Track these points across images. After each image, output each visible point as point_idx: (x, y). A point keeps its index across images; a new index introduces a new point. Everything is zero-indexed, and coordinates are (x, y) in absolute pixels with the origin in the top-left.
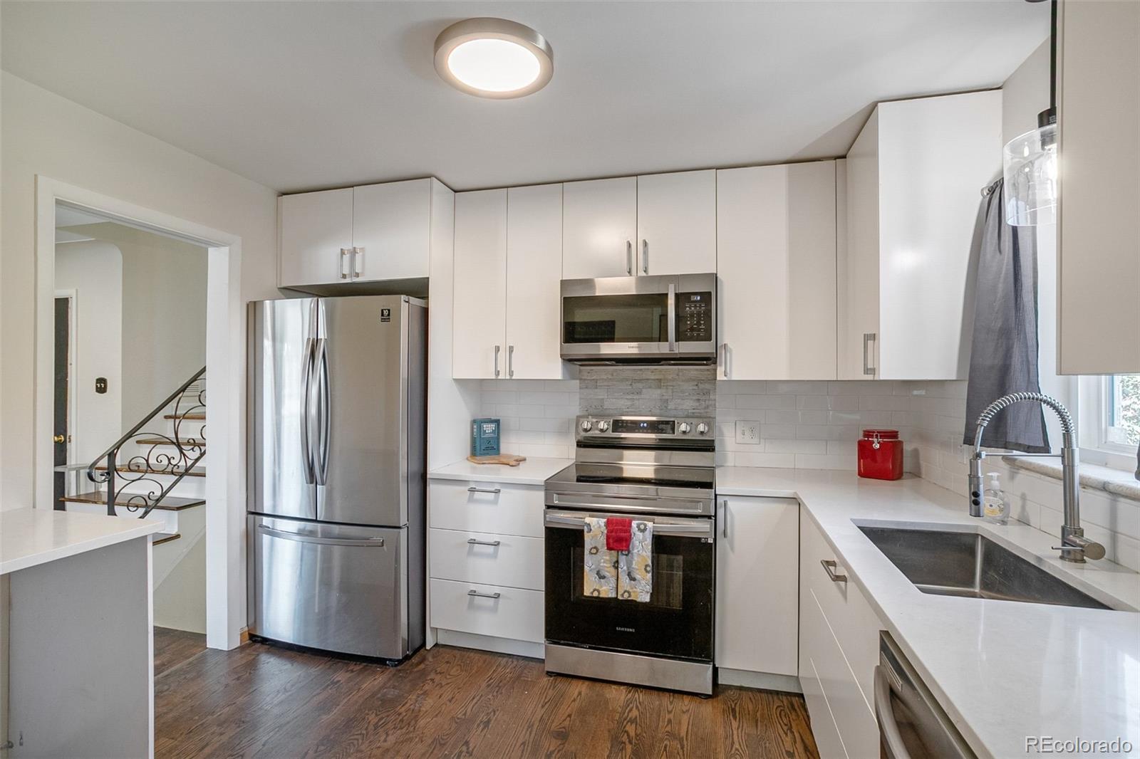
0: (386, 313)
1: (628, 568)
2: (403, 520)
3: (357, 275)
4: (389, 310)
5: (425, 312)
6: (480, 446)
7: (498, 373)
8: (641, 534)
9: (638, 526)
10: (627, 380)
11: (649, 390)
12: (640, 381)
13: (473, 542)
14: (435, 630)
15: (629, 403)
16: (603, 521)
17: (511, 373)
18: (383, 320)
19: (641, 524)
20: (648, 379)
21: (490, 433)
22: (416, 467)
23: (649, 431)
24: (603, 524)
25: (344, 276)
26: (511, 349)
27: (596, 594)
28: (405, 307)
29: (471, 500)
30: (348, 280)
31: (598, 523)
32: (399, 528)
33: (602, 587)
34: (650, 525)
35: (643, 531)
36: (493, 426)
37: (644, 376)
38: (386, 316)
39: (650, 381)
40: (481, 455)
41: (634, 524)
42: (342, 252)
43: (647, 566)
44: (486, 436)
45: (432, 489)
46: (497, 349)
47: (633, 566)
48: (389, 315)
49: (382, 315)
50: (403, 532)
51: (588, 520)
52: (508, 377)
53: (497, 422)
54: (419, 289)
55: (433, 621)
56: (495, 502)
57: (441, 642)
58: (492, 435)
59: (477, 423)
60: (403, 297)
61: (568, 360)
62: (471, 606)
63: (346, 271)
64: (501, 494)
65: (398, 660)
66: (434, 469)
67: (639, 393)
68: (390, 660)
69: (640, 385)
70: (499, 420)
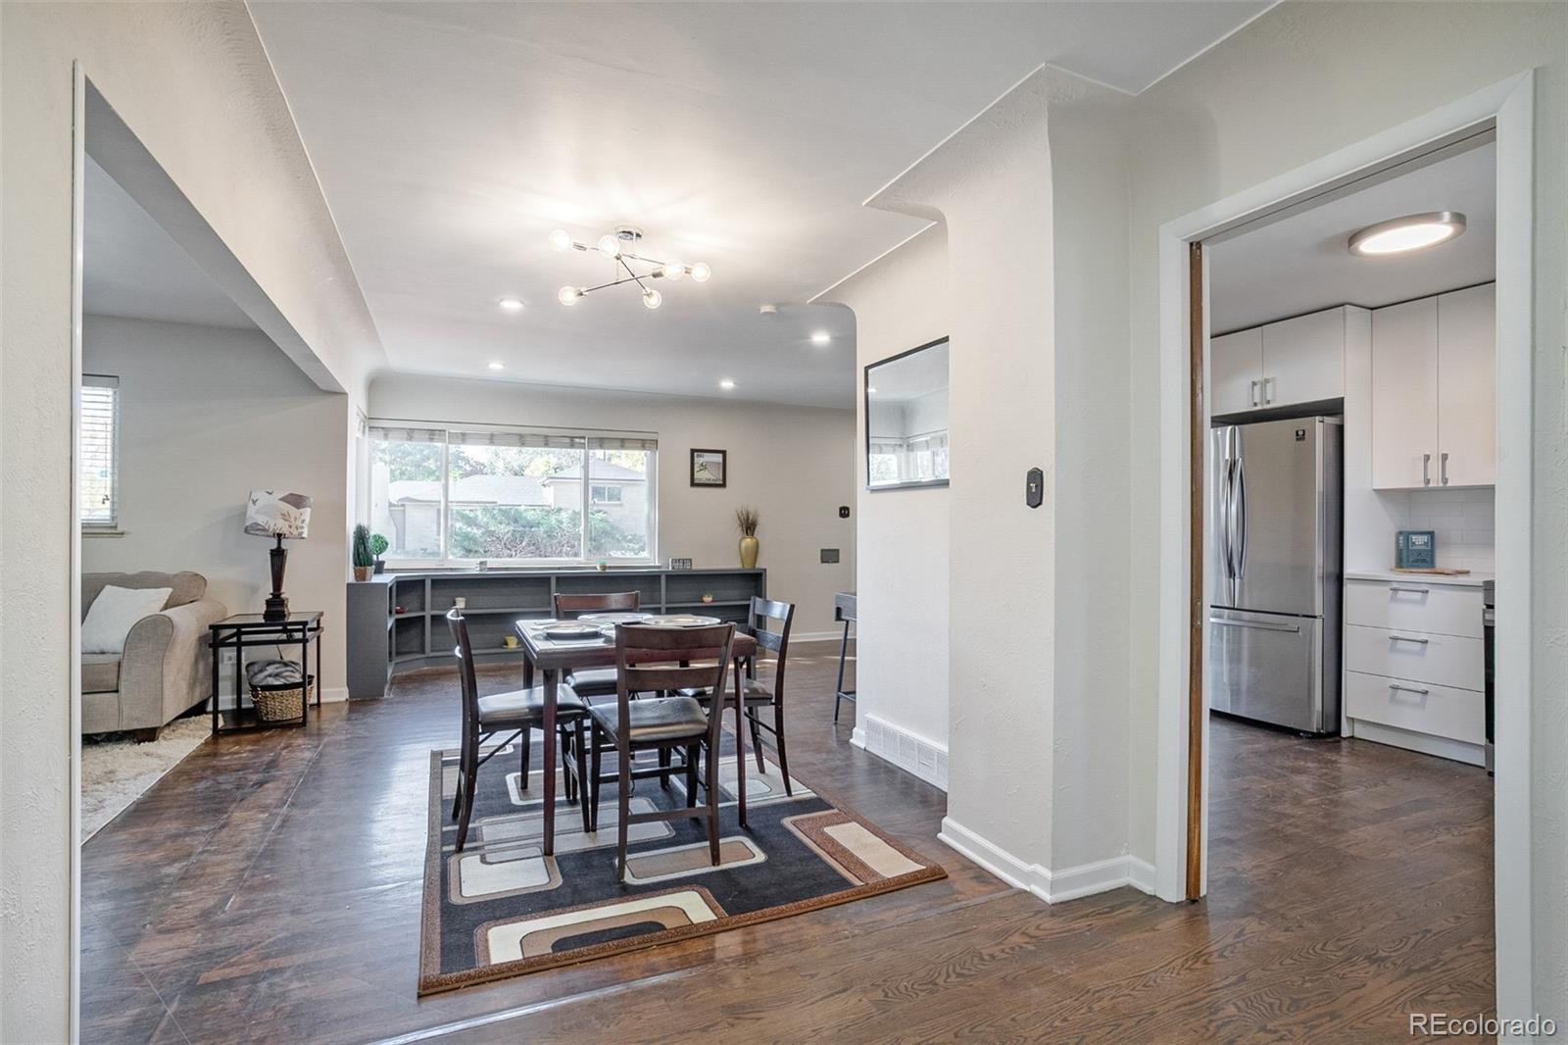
0: (1301, 433)
2: (1318, 611)
3: (1269, 401)
4: (1304, 431)
5: (1340, 430)
6: (1408, 557)
7: (1428, 481)
13: (1396, 639)
14: (1352, 720)
17: (1445, 480)
18: (1298, 440)
21: (1422, 545)
22: (1333, 569)
25: (1255, 404)
26: (1445, 457)
28: (1319, 427)
29: (1393, 599)
32: (1315, 617)
36: (1425, 538)
38: (1300, 437)
40: (1407, 567)
42: (1253, 383)
44: (1415, 548)
45: (1349, 590)
46: (1427, 458)
48: (1304, 435)
49: (1297, 435)
50: (1318, 623)
52: (1441, 485)
53: (1431, 534)
54: (1333, 408)
55: (1349, 710)
56: (1422, 600)
57: (1358, 735)
58: (1423, 547)
59: (1405, 536)
60: (1317, 418)
62: (1395, 699)
63: (1257, 400)
64: (1429, 594)
65: (1312, 733)
66: (1349, 570)
68: (1304, 732)
70: (1433, 532)
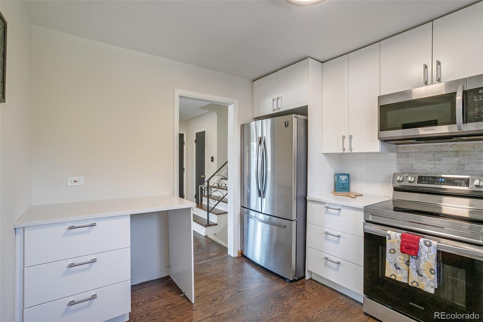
0: (287, 123)
1: (417, 267)
2: (294, 217)
3: (279, 109)
4: (288, 122)
5: (306, 121)
6: (338, 187)
7: (344, 150)
8: (427, 248)
9: (425, 242)
10: (432, 152)
11: (448, 158)
12: (440, 152)
13: (327, 233)
14: (310, 272)
15: (432, 166)
16: (399, 235)
17: (351, 149)
18: (286, 126)
19: (427, 241)
20: (447, 151)
21: (344, 180)
22: (302, 193)
23: (446, 184)
24: (399, 237)
25: (274, 110)
26: (351, 137)
27: (393, 277)
28: (294, 120)
29: (327, 212)
30: (276, 112)
31: (396, 235)
32: (292, 221)
33: (397, 274)
34: (434, 243)
35: (430, 246)
36: (345, 177)
37: (444, 149)
38: (286, 125)
39: (449, 152)
40: (339, 191)
41: (422, 240)
42: (274, 100)
43: (431, 269)
44: (342, 182)
45: (309, 204)
46: (344, 137)
47: (421, 267)
48: (288, 124)
49: (285, 124)
50: (294, 223)
51: (389, 232)
52: (349, 152)
53: (348, 175)
54: (303, 111)
55: (309, 267)
56: (338, 215)
57: (313, 278)
58: (345, 182)
59: (337, 175)
60: (294, 115)
61: (385, 141)
62: (326, 264)
63: (275, 108)
64: (341, 211)
65: (290, 280)
66: (311, 195)
67: (440, 160)
68: (288, 279)
69: (441, 155)
70: (349, 174)
